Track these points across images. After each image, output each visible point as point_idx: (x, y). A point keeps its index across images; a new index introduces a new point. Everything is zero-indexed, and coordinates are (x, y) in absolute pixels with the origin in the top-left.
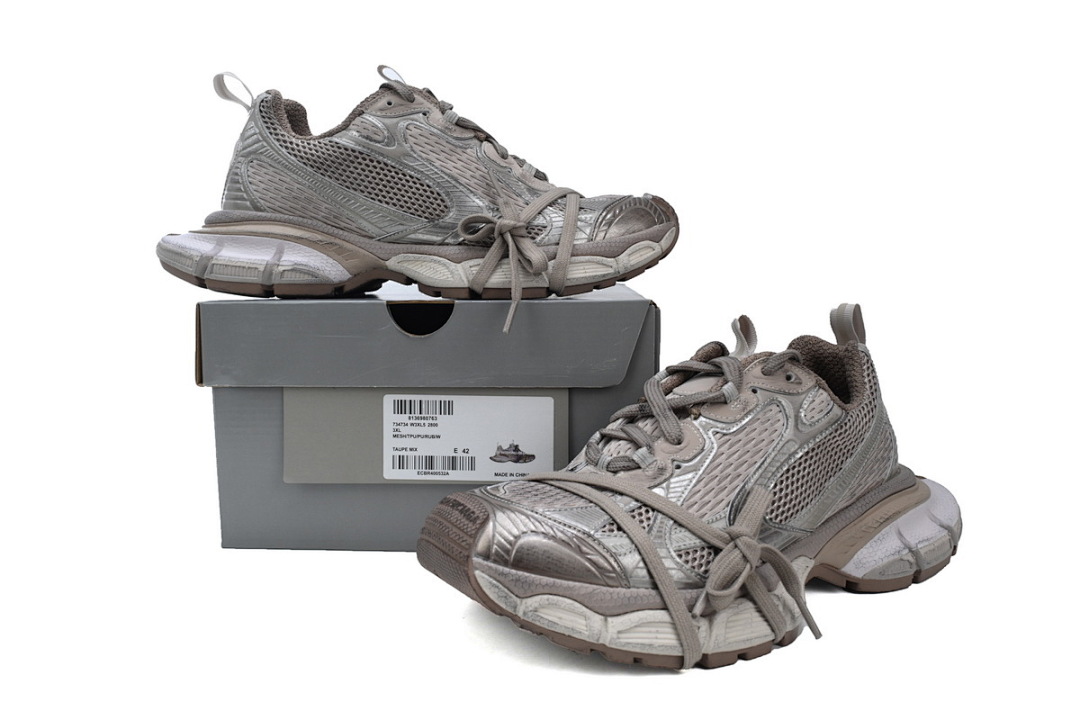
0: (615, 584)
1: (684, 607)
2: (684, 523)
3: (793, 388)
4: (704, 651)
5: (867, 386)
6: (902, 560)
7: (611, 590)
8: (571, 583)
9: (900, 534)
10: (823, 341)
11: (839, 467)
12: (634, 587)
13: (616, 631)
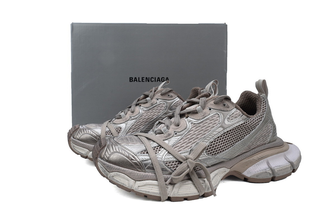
0: (141, 171)
1: (163, 180)
2: (171, 153)
3: (226, 109)
4: (169, 196)
5: (262, 109)
6: (266, 172)
7: (138, 172)
8: (125, 169)
9: (268, 163)
10: (252, 93)
11: (243, 138)
12: (147, 172)
13: (137, 186)
